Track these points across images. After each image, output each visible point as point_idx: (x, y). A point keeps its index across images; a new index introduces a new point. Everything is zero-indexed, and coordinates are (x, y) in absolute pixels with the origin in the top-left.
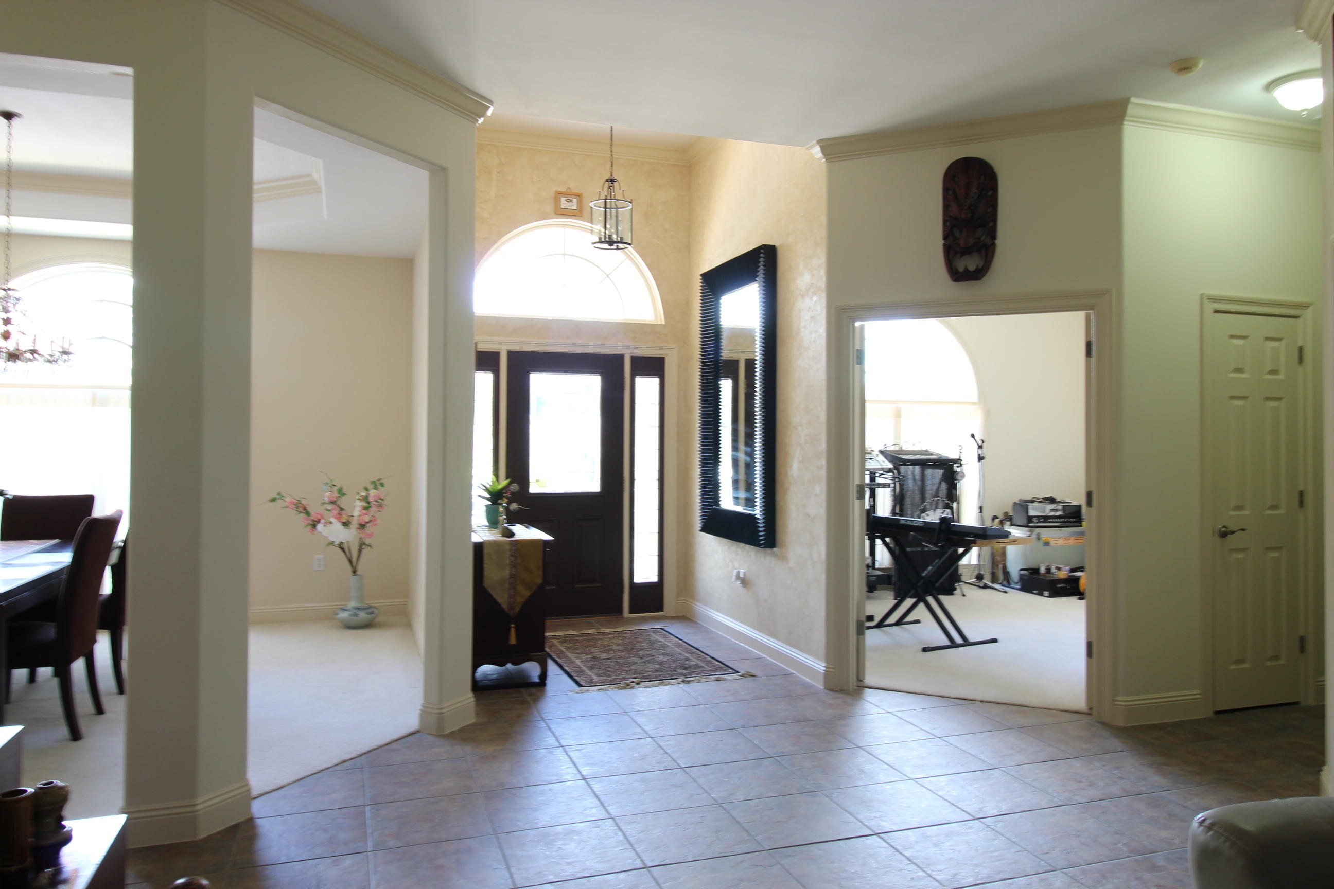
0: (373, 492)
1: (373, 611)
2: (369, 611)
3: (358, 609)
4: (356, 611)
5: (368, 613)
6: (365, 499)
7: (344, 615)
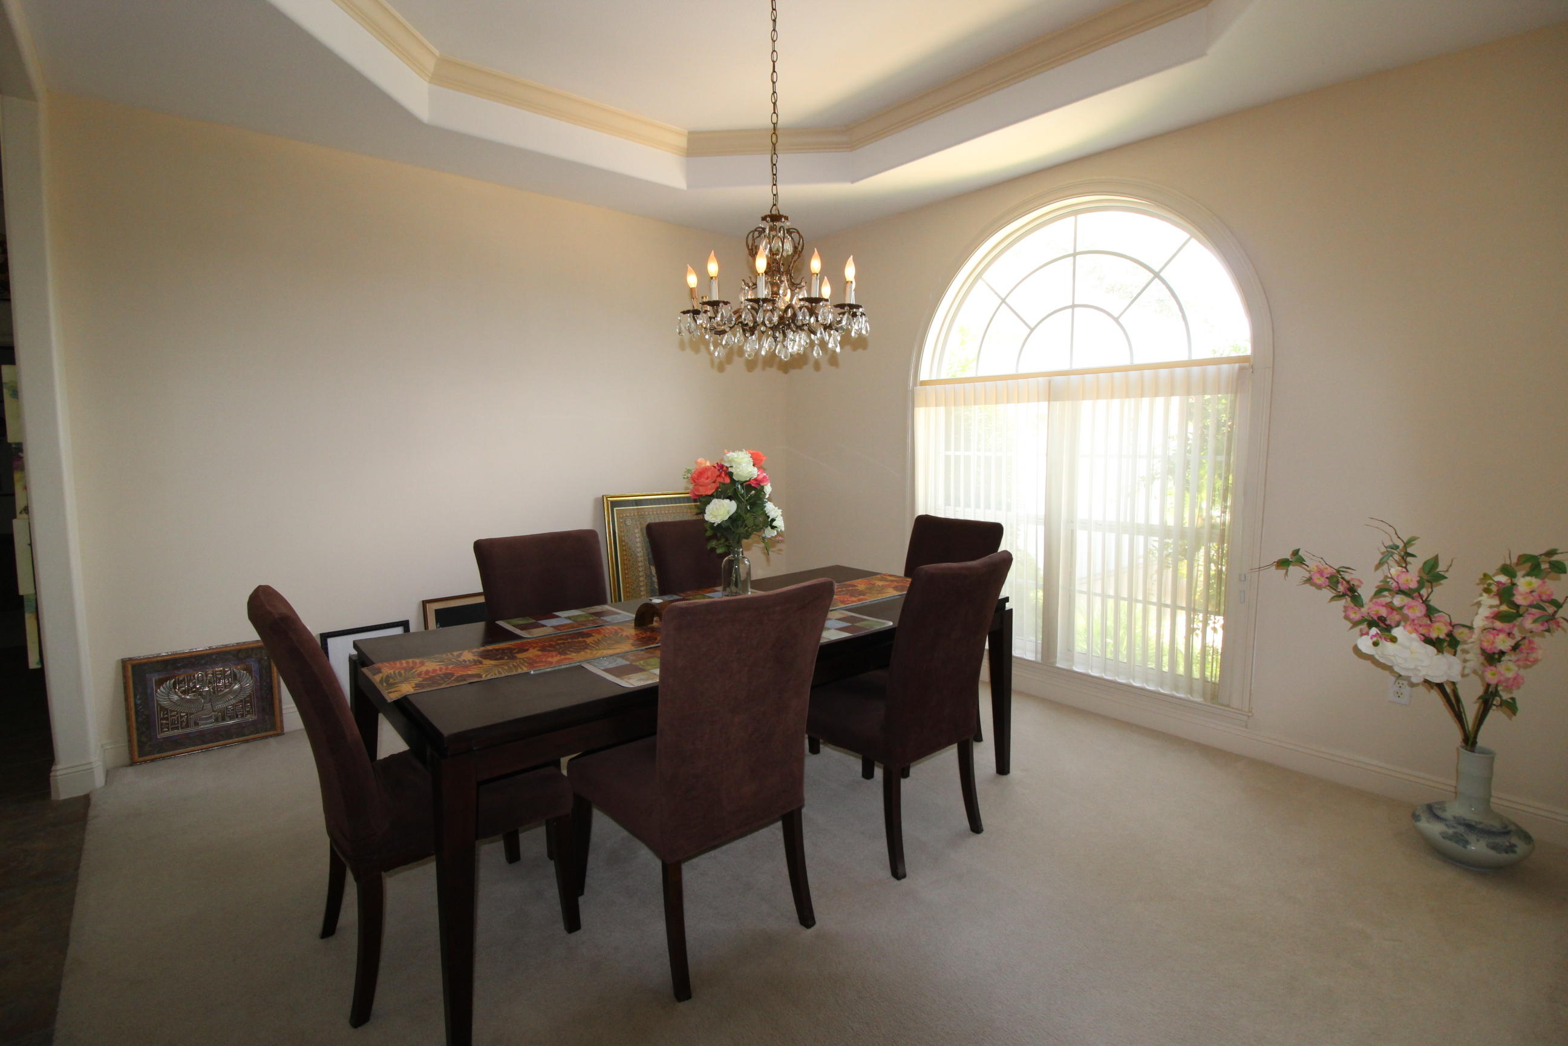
0: (1525, 584)
1: (1515, 846)
2: (1503, 841)
3: (1470, 827)
4: (1461, 829)
5: (1494, 847)
6: (1506, 594)
7: (1434, 829)
